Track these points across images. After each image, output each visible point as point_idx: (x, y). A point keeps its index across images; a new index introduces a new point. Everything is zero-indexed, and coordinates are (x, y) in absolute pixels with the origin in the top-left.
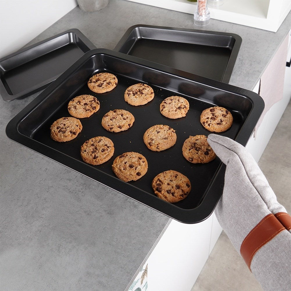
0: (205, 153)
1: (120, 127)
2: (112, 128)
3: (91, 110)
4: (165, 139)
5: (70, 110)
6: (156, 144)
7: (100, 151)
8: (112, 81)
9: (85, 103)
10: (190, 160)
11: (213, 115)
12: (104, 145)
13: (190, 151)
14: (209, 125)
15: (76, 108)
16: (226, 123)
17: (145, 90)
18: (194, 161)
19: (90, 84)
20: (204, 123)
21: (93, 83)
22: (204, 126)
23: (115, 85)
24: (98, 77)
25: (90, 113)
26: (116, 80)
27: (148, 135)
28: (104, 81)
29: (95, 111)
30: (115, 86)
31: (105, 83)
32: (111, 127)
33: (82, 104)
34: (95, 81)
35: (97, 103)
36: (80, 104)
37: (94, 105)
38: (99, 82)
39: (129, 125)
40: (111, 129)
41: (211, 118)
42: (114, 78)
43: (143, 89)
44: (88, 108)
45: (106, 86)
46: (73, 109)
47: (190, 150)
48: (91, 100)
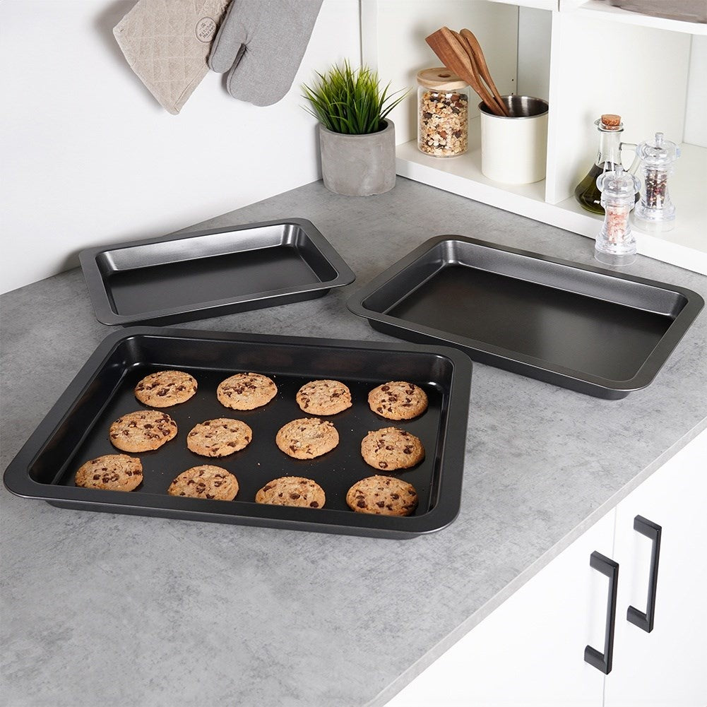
1: (231, 444)
2: (217, 449)
3: (161, 435)
4: (319, 436)
5: (115, 438)
6: (304, 446)
8: (187, 384)
9: (146, 424)
10: (382, 467)
11: (390, 395)
13: (378, 452)
14: (390, 410)
15: (127, 434)
16: (418, 402)
17: (255, 381)
18: (389, 466)
19: (140, 392)
20: (379, 409)
21: (147, 389)
22: (381, 414)
23: (192, 390)
24: (154, 380)
25: (159, 442)
26: (195, 383)
27: (284, 436)
28: (170, 385)
29: (169, 438)
30: (193, 392)
31: (172, 389)
32: (214, 447)
33: (142, 426)
34: (151, 386)
35: (172, 423)
36: (135, 426)
37: (167, 426)
38: (159, 388)
39: (247, 438)
40: (214, 451)
41: (390, 400)
42: (191, 379)
43: (252, 380)
44: (152, 431)
45: (176, 393)
46: (121, 436)
48: (157, 419)
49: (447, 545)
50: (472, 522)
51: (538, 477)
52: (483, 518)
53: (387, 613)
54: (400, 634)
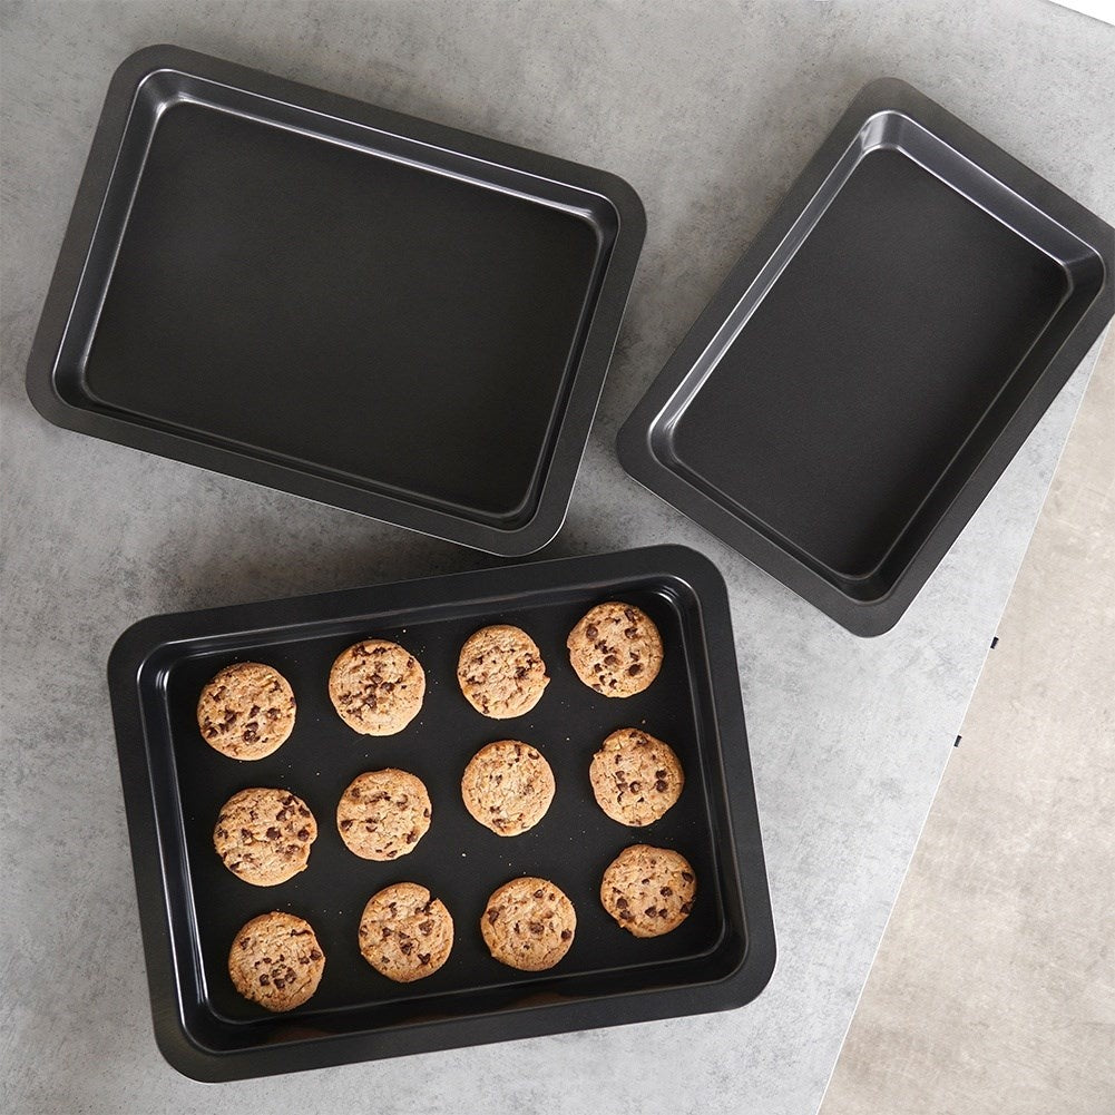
0: (658, 789)
3: (299, 843)
7: (422, 939)
8: (277, 700)
11: (604, 650)
12: (413, 913)
16: (650, 656)
17: (385, 669)
26: (289, 690)
28: (253, 714)
30: (293, 711)
31: (260, 719)
33: (262, 837)
34: (224, 723)
41: (607, 663)
43: (378, 669)
45: (272, 728)
47: (619, 799)
48: (276, 811)
49: (794, 894)
50: (809, 838)
51: (863, 712)
52: (820, 826)
53: (769, 1034)
54: (794, 1058)
